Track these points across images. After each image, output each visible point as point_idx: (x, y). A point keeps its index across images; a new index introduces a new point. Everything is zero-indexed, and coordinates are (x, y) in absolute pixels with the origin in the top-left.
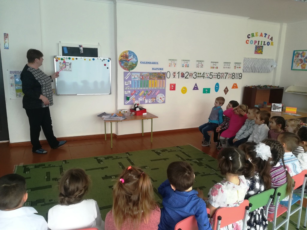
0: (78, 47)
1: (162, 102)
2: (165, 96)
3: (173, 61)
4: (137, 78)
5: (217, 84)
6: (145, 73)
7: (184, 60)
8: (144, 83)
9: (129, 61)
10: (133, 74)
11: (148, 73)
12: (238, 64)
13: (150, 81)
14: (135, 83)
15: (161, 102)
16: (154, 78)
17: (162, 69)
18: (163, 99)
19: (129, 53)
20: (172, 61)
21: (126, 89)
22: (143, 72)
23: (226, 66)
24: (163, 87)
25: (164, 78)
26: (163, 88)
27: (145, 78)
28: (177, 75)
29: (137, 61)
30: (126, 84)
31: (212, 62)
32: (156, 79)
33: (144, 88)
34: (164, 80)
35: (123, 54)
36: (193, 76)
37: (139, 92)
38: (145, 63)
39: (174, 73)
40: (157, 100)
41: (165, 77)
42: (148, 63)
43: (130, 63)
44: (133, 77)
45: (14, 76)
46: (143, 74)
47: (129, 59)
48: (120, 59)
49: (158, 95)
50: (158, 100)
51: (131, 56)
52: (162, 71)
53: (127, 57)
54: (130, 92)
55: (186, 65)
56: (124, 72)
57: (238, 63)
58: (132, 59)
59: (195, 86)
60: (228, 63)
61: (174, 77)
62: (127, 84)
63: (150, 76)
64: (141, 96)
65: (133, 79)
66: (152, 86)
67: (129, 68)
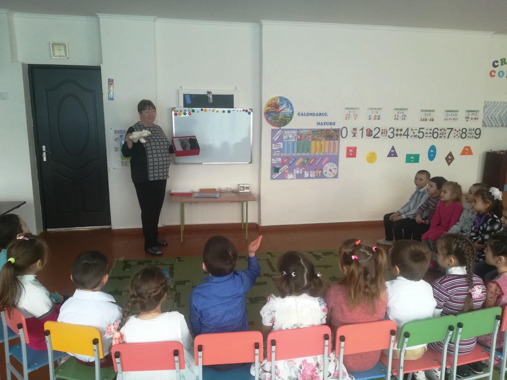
0: (206, 93)
1: (333, 176)
2: (338, 166)
3: (353, 110)
4: (291, 139)
5: (433, 148)
6: (305, 131)
7: (371, 109)
8: (303, 146)
9: (280, 112)
10: (286, 132)
11: (310, 129)
12: (474, 113)
13: (313, 143)
14: (288, 146)
15: (331, 177)
16: (320, 138)
17: (334, 124)
18: (335, 172)
19: (280, 100)
20: (351, 110)
21: (274, 155)
22: (301, 130)
23: (448, 117)
24: (334, 151)
25: (336, 137)
26: (336, 154)
27: (305, 138)
28: (359, 133)
29: (293, 113)
30: (274, 148)
31: (422, 111)
32: (323, 139)
33: (304, 154)
34: (337, 142)
35: (271, 103)
36: (387, 135)
37: (296, 160)
38: (306, 114)
39: (355, 129)
40: (324, 172)
41: (338, 136)
42: (311, 114)
43: (281, 116)
44: (285, 137)
45: (119, 137)
46: (301, 132)
47: (280, 109)
48: (267, 111)
49: (327, 165)
50: (326, 173)
51: (283, 104)
52: (334, 127)
53: (276, 106)
54: (280, 159)
55: (375, 116)
56: (272, 130)
57: (474, 111)
58: (284, 110)
59: (392, 151)
60: (453, 111)
61: (354, 136)
62: (276, 148)
63: (313, 134)
64: (298, 167)
65: (286, 139)
66: (316, 151)
67: (280, 123)
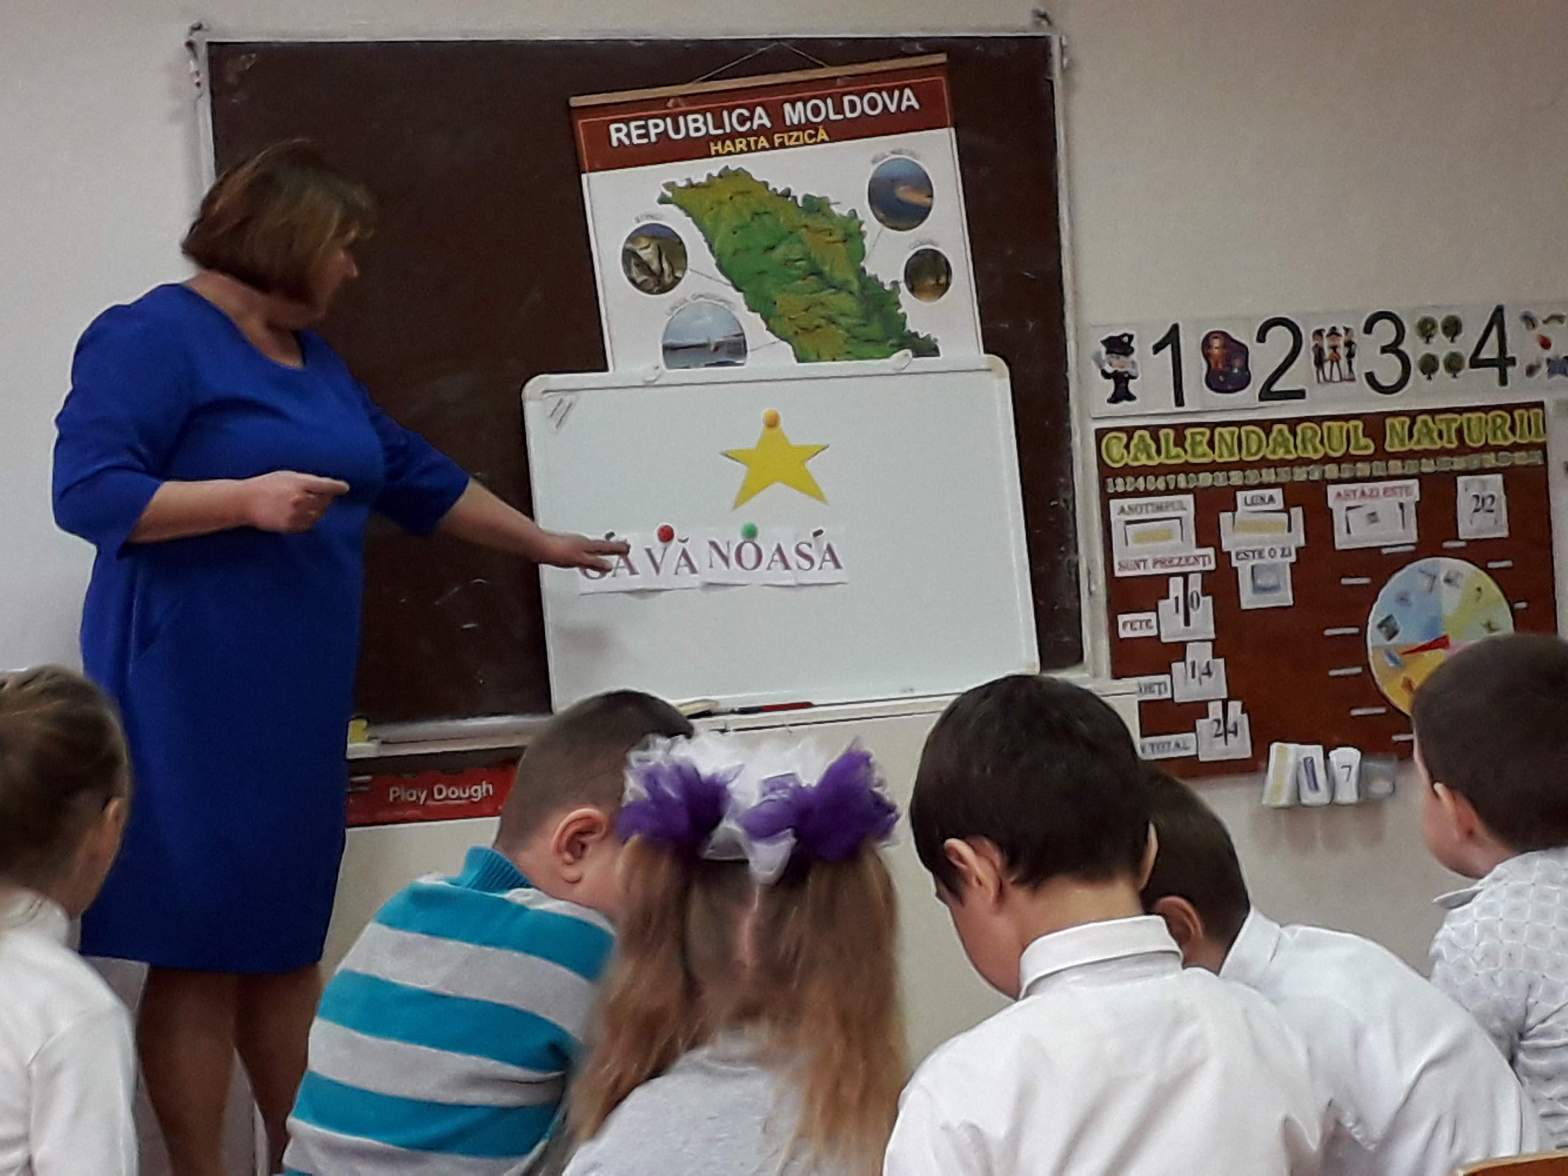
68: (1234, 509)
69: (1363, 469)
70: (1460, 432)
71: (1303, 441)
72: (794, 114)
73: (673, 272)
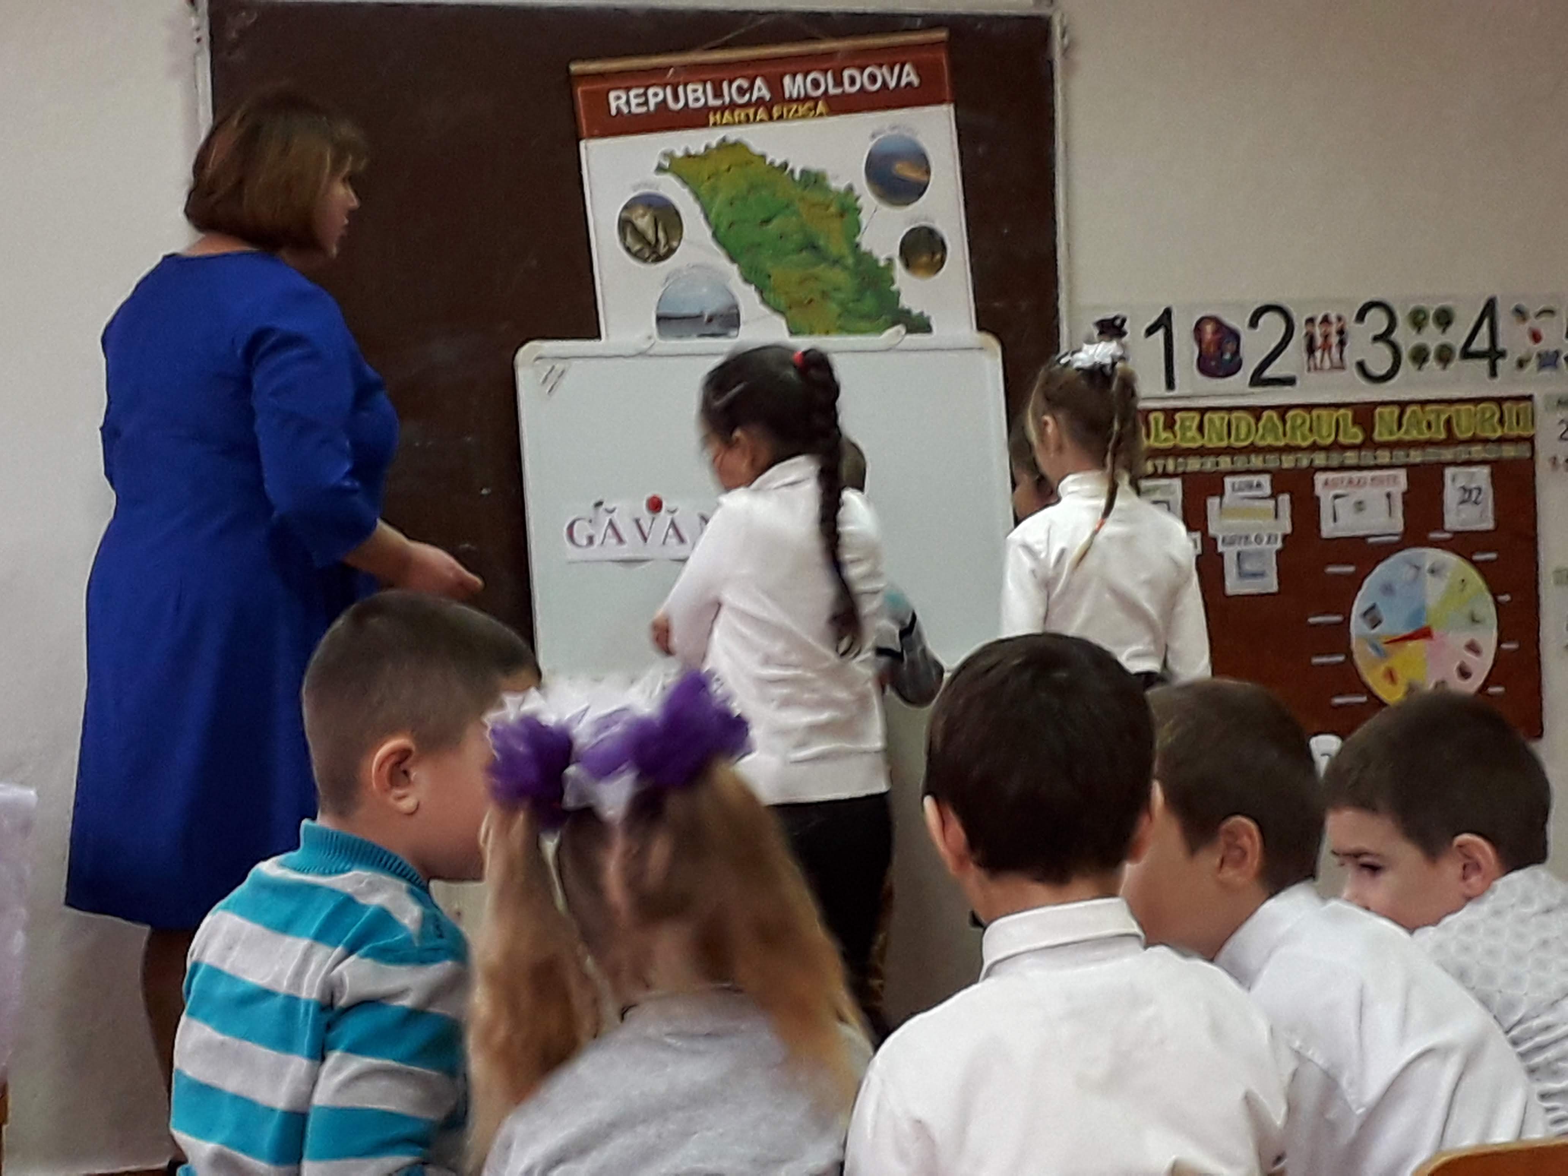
68: (1221, 494)
69: (1351, 458)
70: (1448, 422)
71: (1293, 428)
72: (793, 86)
73: (668, 242)
